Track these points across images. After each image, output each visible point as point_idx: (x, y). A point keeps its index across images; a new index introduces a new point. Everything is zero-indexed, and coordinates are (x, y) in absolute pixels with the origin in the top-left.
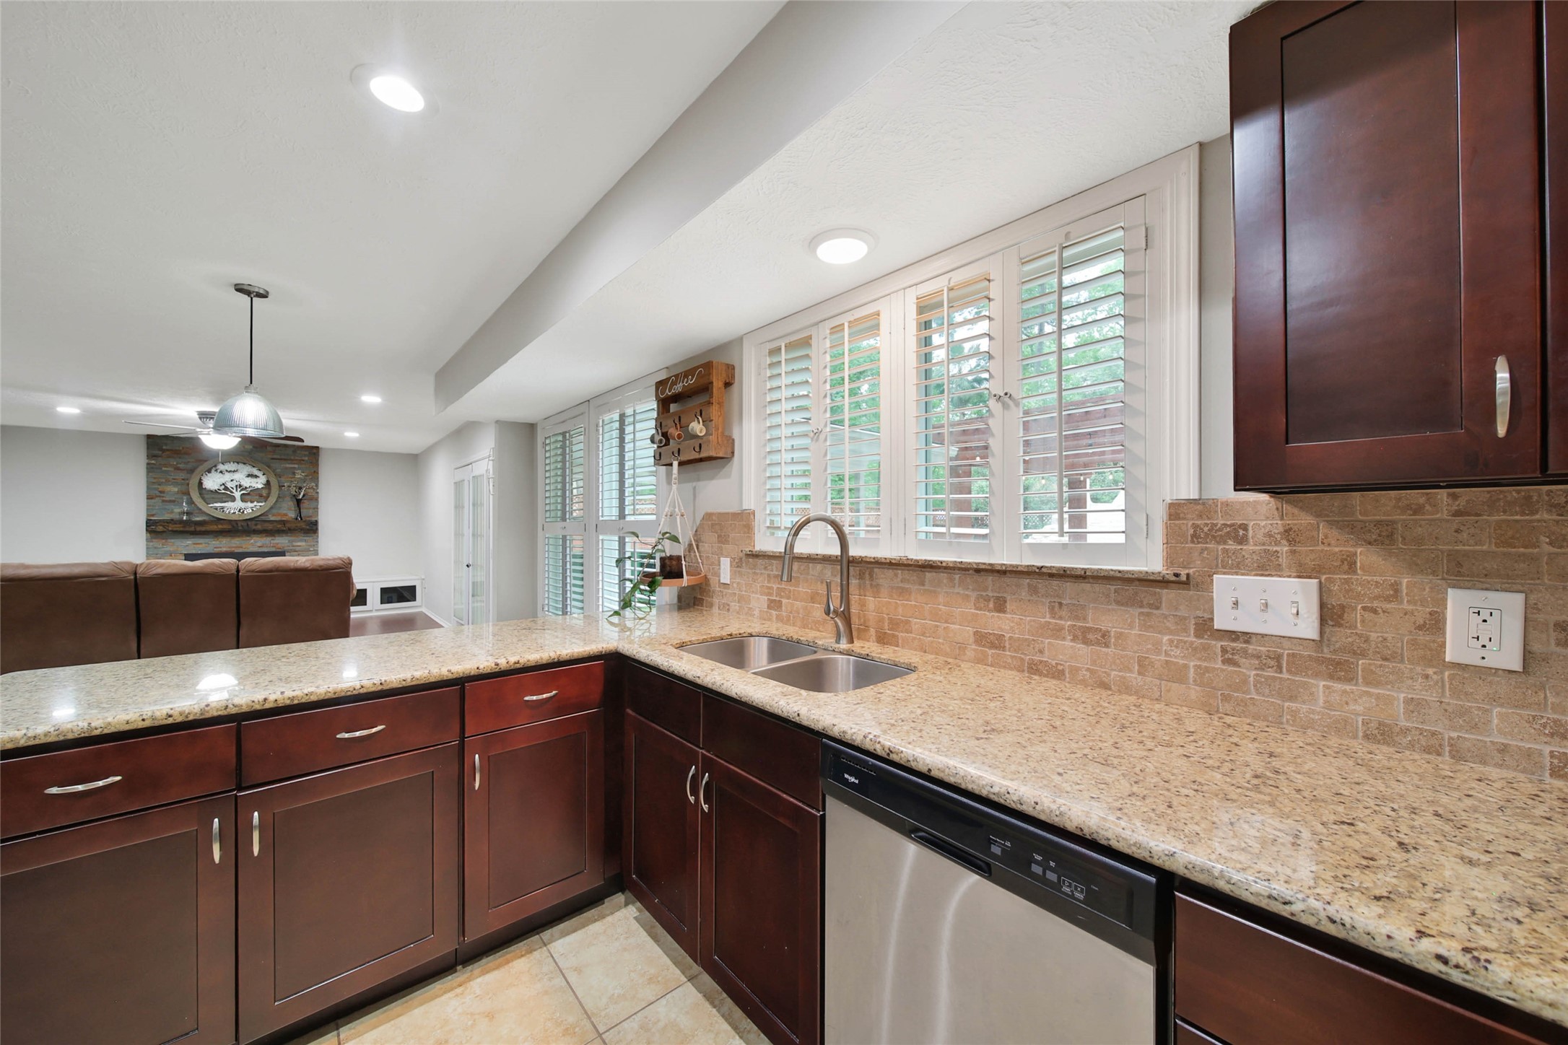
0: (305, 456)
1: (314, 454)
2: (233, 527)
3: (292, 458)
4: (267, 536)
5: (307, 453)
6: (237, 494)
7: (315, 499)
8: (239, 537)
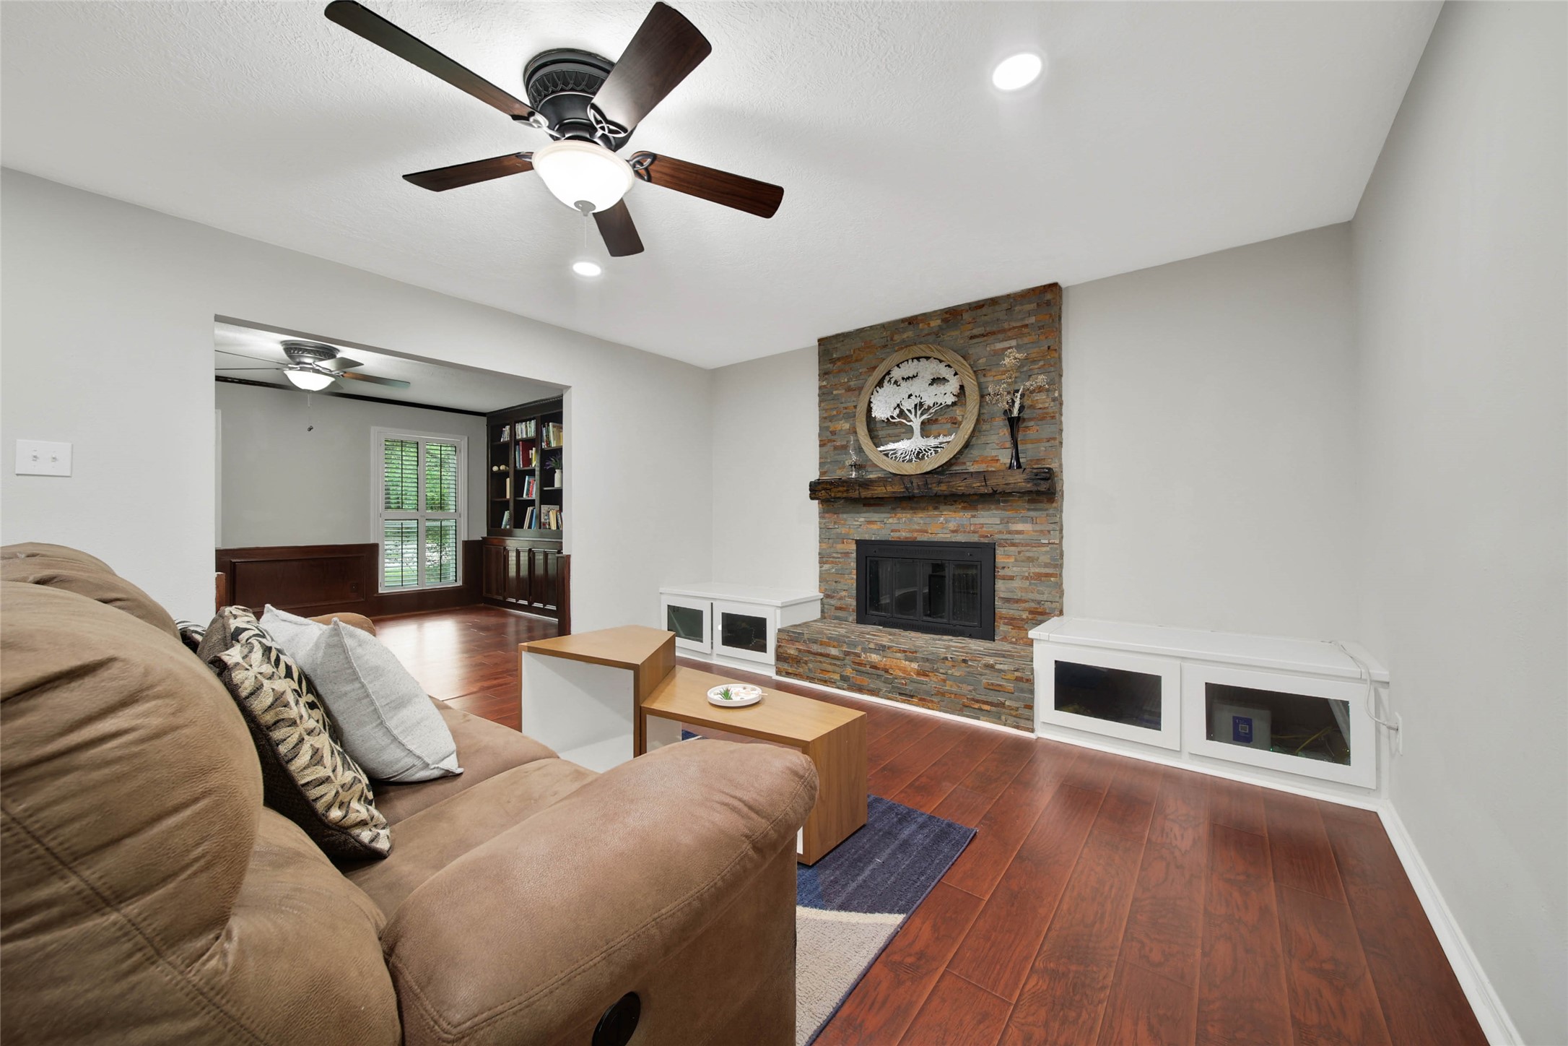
0: (1030, 314)
1: (1048, 303)
2: (907, 488)
3: (1006, 326)
4: (964, 508)
5: (1033, 306)
6: (916, 423)
7: (1053, 417)
8: (924, 509)
